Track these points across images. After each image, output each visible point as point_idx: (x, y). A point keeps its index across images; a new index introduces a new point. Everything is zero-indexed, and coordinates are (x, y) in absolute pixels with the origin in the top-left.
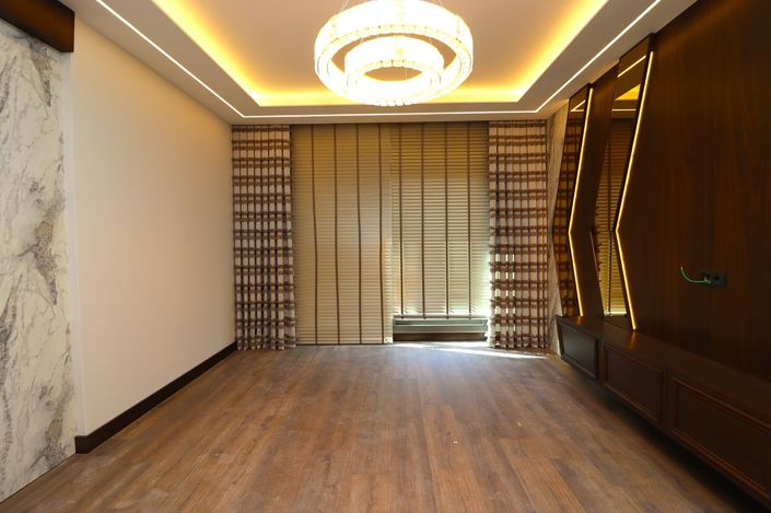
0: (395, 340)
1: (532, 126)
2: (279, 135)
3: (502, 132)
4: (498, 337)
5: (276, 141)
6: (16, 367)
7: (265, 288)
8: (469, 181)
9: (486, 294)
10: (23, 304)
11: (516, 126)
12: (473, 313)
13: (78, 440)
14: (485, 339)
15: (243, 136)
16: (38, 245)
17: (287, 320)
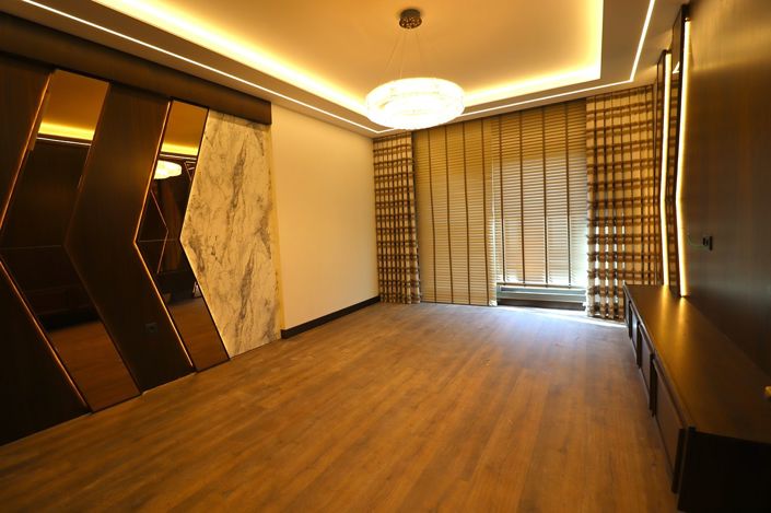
0: (499, 304)
1: (635, 94)
2: (403, 141)
3: (600, 105)
4: (596, 308)
5: (401, 146)
7: (398, 257)
8: (567, 158)
9: (583, 265)
11: (616, 97)
12: (572, 284)
13: (282, 331)
14: (583, 309)
15: (380, 146)
17: (413, 283)
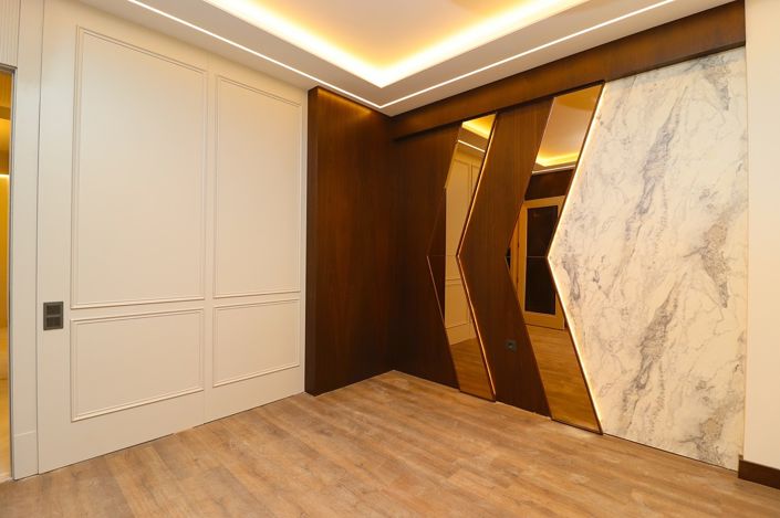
6: (673, 349)
10: (686, 299)
16: (706, 248)
